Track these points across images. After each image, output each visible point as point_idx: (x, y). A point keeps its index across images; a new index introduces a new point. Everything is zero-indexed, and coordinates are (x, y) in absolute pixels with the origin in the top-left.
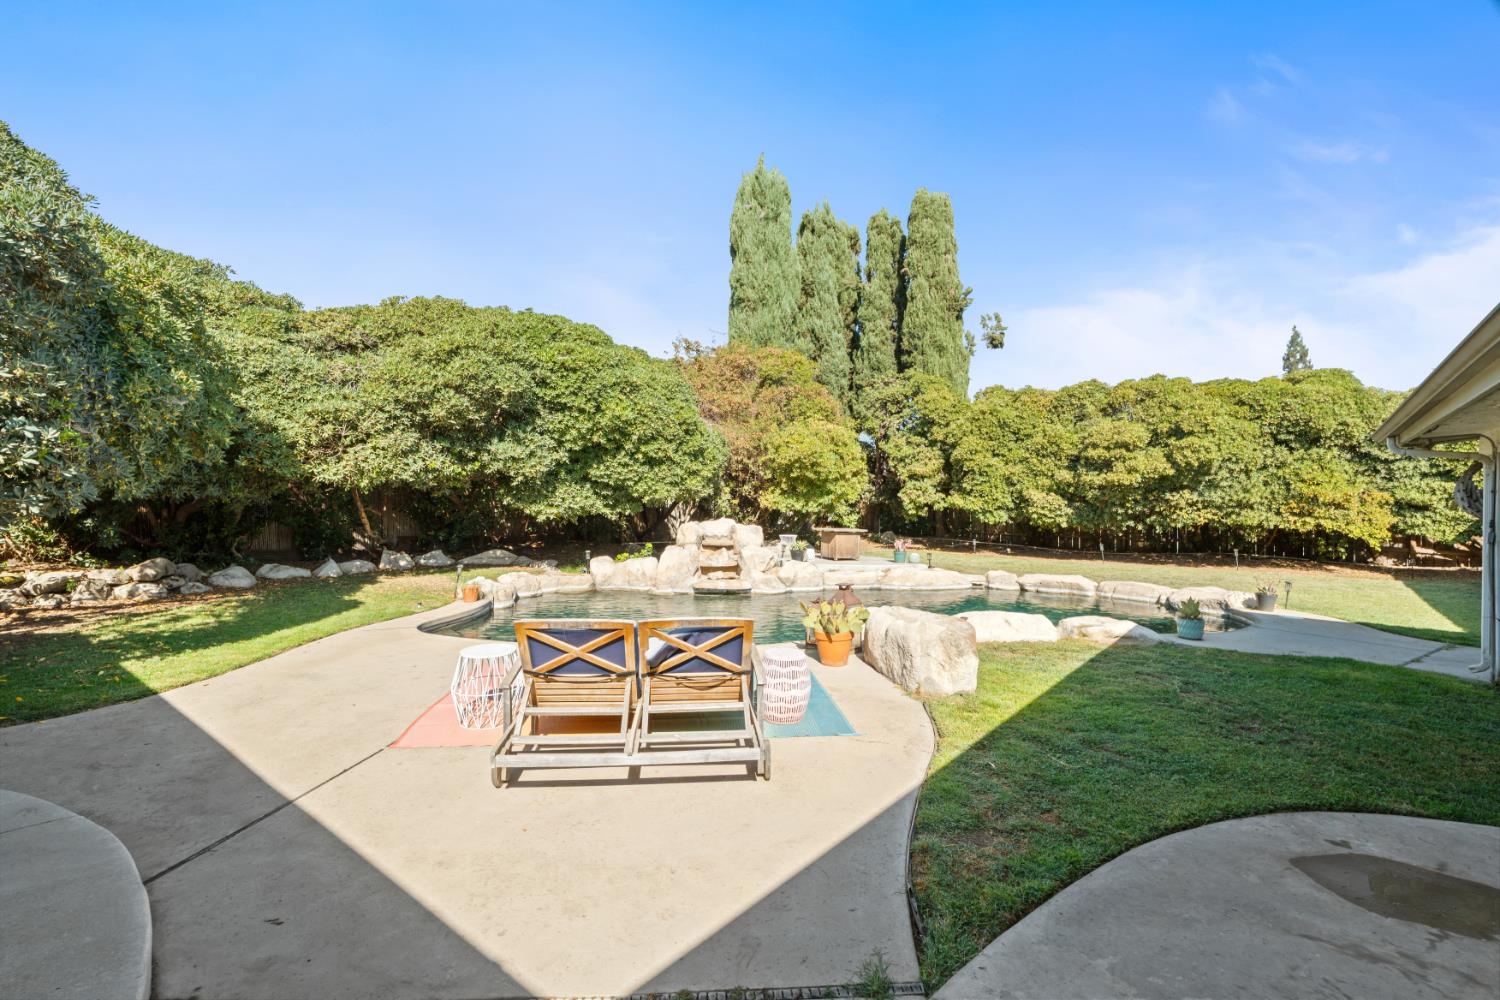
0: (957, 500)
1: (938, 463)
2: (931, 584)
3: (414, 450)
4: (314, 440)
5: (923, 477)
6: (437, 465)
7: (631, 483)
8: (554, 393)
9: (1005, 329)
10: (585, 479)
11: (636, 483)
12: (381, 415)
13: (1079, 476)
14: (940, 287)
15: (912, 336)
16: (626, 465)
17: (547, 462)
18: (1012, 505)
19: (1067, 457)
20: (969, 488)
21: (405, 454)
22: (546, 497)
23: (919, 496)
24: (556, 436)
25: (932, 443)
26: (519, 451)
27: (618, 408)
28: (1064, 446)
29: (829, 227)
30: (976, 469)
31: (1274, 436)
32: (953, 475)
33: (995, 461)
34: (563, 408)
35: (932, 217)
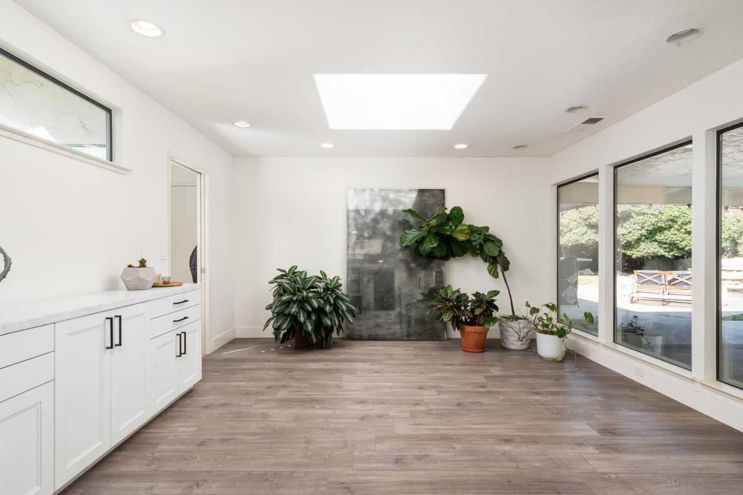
6: (593, 238)
7: (678, 242)
10: (655, 241)
12: (576, 223)
16: (675, 234)
17: (637, 234)
21: (583, 234)
22: (636, 248)
24: (641, 225)
34: (644, 214)
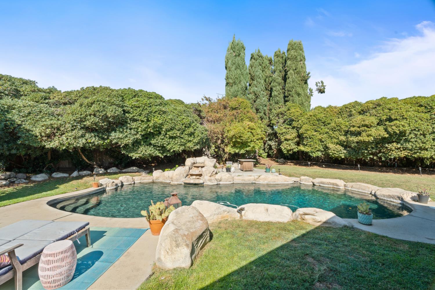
0: (302, 148)
1: (295, 134)
2: (275, 182)
3: (83, 136)
4: (43, 134)
5: (289, 140)
6: (93, 141)
7: (165, 145)
8: (132, 115)
9: (325, 86)
10: (150, 144)
11: (167, 145)
12: (69, 125)
13: (348, 138)
14: (298, 73)
15: (288, 91)
16: (163, 139)
17: (133, 138)
18: (323, 150)
19: (344, 131)
20: (306, 143)
21: (79, 138)
22: (136, 150)
23: (287, 147)
24: (136, 130)
25: (293, 128)
26: (121, 135)
27: (157, 120)
28: (343, 127)
29: (260, 57)
30: (308, 136)
32: (300, 139)
33: (315, 133)
34: (136, 120)
35: (295, 49)
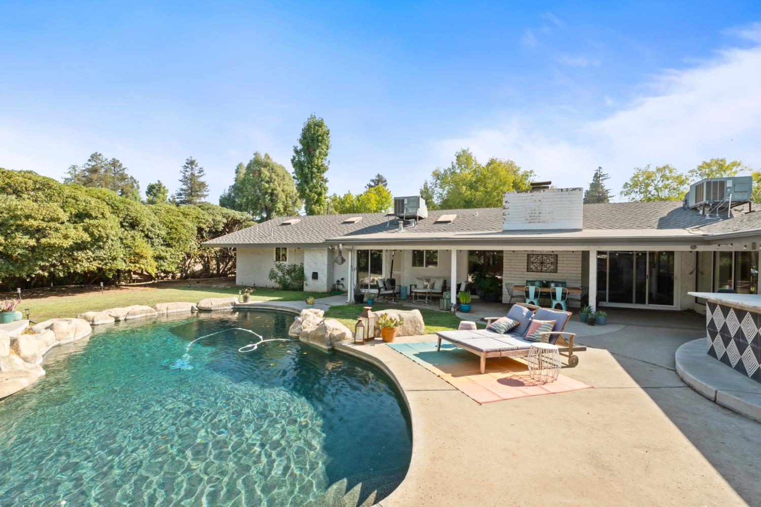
31: (121, 223)
